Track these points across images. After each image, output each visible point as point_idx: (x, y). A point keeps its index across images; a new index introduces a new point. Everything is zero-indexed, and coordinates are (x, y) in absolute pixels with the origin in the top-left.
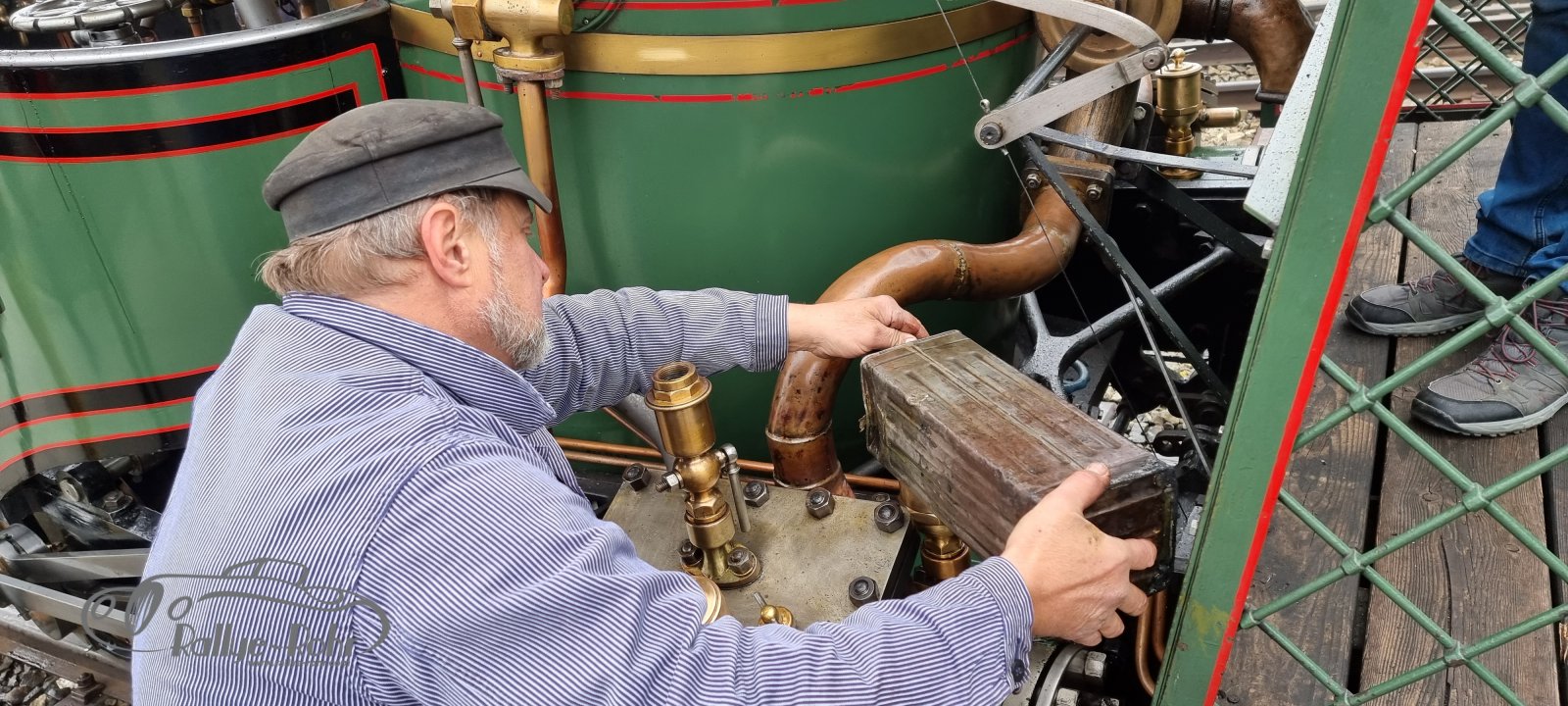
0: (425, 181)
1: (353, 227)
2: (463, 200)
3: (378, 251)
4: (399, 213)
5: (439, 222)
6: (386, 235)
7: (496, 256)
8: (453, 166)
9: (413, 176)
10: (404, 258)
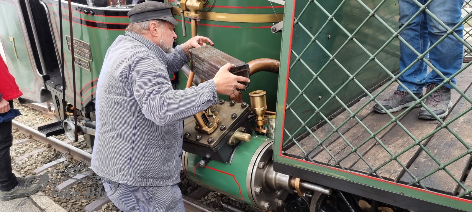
0: (152, 17)
1: (139, 23)
2: (158, 21)
3: (142, 28)
4: (146, 22)
5: (153, 25)
6: (144, 25)
7: (163, 32)
8: (157, 15)
9: (150, 16)
10: (146, 30)
